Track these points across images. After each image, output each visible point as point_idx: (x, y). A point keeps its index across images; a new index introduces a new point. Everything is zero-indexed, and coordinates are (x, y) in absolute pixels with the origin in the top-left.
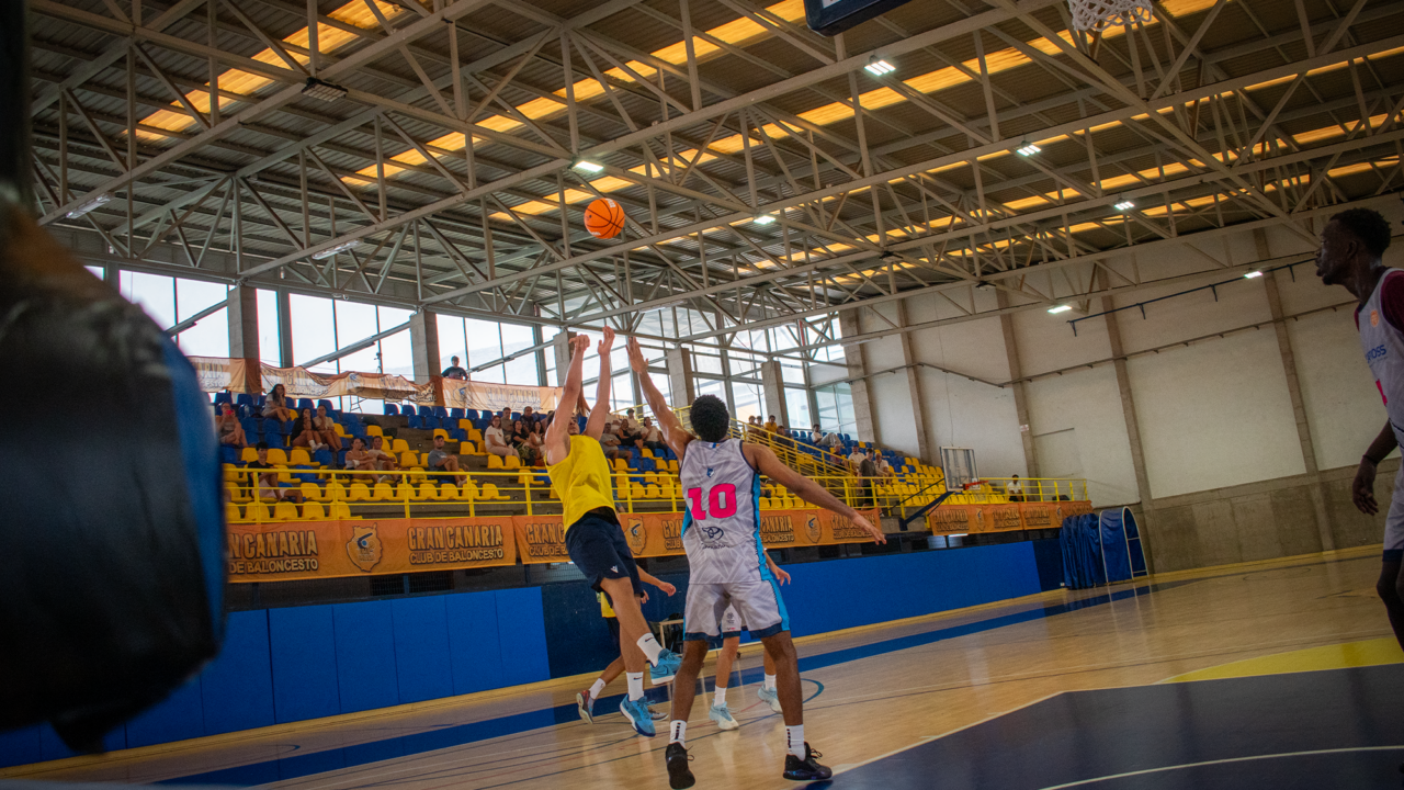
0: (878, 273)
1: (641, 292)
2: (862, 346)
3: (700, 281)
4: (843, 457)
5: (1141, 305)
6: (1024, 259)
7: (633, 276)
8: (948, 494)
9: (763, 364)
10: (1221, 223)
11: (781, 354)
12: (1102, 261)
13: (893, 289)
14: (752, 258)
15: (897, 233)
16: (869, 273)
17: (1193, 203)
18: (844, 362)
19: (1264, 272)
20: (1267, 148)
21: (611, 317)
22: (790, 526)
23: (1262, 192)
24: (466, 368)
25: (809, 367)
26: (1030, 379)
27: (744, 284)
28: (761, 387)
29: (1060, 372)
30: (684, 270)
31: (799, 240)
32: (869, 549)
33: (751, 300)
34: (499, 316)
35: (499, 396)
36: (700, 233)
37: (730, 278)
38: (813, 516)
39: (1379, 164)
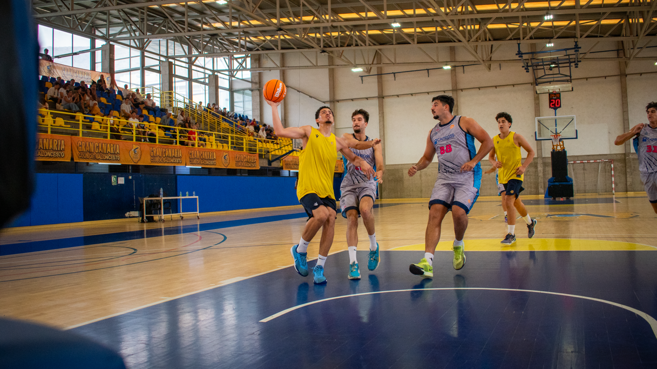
0: (273, 39)
1: (151, 29)
2: (260, 73)
3: (184, 29)
4: (243, 127)
5: (394, 73)
6: (344, 43)
7: (148, 20)
8: (293, 151)
9: (209, 75)
10: (437, 41)
11: (219, 71)
12: (380, 50)
13: (279, 48)
14: (211, 21)
15: (285, 20)
16: (269, 38)
17: (426, 29)
18: (250, 80)
19: (452, 67)
20: (464, 10)
21: (134, 40)
22: (215, 157)
23: (458, 30)
24: (51, 56)
25: (232, 80)
26: (338, 101)
27: (205, 33)
28: (207, 87)
29: (352, 100)
30: (176, 22)
31: (236, 16)
32: (251, 173)
33: (208, 42)
34: (73, 30)
35: (69, 73)
36: (187, 3)
37: (198, 29)
38: (227, 154)
39: (510, 26)
